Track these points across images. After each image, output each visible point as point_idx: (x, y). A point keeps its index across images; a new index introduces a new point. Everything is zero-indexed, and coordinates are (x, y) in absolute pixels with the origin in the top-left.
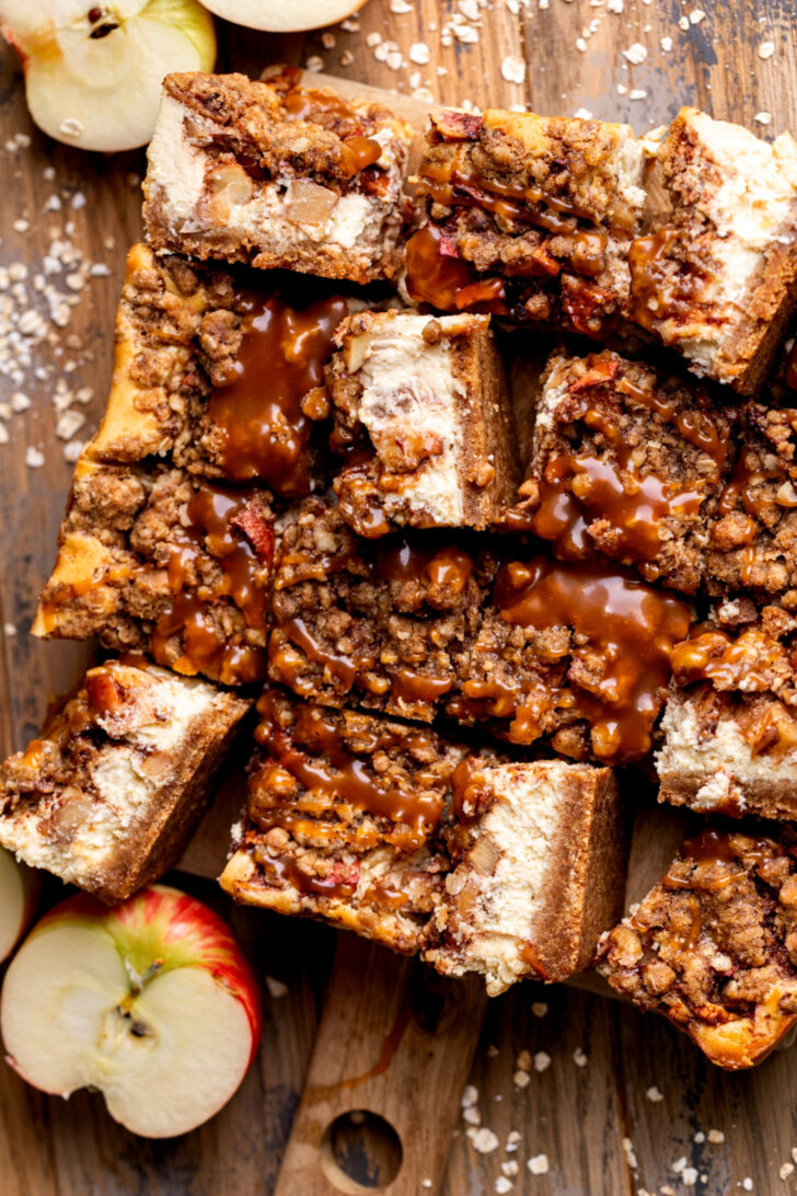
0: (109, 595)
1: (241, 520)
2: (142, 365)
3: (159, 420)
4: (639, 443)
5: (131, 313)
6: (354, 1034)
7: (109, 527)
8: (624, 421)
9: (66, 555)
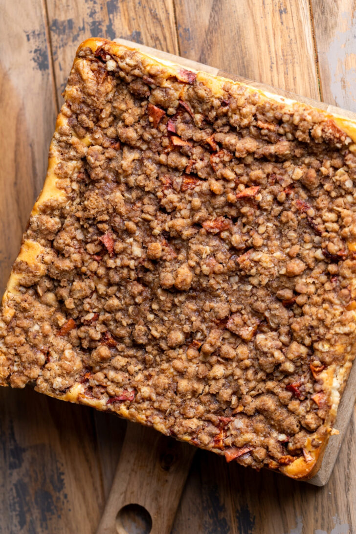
0: (43, 267)
1: (102, 239)
2: (61, 168)
3: (67, 193)
4: (263, 223)
5: (57, 144)
6: (133, 470)
7: (45, 238)
8: (258, 213)
9: (24, 248)
